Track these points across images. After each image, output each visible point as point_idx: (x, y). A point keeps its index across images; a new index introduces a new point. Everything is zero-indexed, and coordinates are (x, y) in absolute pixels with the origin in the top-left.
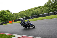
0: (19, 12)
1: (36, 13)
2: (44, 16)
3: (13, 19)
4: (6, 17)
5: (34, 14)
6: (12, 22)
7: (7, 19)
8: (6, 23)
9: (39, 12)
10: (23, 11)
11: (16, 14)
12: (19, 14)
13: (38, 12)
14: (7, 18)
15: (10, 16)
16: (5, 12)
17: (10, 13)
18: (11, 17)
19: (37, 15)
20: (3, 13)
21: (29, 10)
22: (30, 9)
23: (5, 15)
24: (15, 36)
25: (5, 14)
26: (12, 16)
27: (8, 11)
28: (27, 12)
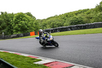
0: (49, 18)
1: (79, 22)
2: (94, 26)
3: (38, 29)
4: (26, 24)
5: (76, 23)
6: (35, 35)
7: (26, 29)
8: (24, 35)
9: (85, 20)
10: (56, 17)
11: (42, 21)
12: (49, 20)
13: (83, 20)
14: (26, 27)
15: (32, 24)
16: (24, 17)
17: (32, 19)
18: (34, 25)
19: (80, 24)
20: (21, 17)
21: (67, 15)
22: (68, 13)
23: (23, 22)
24: (41, 60)
25: (24, 20)
26: (36, 24)
27: (29, 14)
28: (63, 18)
